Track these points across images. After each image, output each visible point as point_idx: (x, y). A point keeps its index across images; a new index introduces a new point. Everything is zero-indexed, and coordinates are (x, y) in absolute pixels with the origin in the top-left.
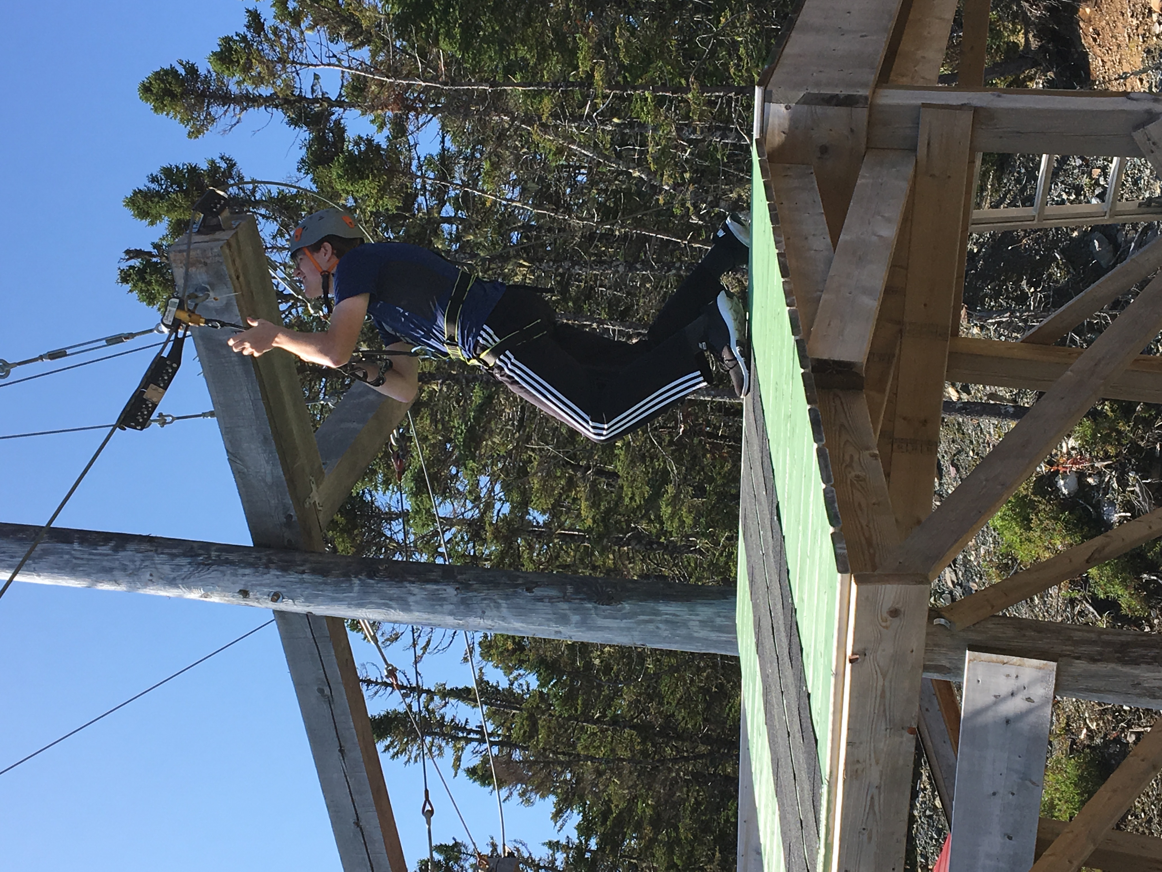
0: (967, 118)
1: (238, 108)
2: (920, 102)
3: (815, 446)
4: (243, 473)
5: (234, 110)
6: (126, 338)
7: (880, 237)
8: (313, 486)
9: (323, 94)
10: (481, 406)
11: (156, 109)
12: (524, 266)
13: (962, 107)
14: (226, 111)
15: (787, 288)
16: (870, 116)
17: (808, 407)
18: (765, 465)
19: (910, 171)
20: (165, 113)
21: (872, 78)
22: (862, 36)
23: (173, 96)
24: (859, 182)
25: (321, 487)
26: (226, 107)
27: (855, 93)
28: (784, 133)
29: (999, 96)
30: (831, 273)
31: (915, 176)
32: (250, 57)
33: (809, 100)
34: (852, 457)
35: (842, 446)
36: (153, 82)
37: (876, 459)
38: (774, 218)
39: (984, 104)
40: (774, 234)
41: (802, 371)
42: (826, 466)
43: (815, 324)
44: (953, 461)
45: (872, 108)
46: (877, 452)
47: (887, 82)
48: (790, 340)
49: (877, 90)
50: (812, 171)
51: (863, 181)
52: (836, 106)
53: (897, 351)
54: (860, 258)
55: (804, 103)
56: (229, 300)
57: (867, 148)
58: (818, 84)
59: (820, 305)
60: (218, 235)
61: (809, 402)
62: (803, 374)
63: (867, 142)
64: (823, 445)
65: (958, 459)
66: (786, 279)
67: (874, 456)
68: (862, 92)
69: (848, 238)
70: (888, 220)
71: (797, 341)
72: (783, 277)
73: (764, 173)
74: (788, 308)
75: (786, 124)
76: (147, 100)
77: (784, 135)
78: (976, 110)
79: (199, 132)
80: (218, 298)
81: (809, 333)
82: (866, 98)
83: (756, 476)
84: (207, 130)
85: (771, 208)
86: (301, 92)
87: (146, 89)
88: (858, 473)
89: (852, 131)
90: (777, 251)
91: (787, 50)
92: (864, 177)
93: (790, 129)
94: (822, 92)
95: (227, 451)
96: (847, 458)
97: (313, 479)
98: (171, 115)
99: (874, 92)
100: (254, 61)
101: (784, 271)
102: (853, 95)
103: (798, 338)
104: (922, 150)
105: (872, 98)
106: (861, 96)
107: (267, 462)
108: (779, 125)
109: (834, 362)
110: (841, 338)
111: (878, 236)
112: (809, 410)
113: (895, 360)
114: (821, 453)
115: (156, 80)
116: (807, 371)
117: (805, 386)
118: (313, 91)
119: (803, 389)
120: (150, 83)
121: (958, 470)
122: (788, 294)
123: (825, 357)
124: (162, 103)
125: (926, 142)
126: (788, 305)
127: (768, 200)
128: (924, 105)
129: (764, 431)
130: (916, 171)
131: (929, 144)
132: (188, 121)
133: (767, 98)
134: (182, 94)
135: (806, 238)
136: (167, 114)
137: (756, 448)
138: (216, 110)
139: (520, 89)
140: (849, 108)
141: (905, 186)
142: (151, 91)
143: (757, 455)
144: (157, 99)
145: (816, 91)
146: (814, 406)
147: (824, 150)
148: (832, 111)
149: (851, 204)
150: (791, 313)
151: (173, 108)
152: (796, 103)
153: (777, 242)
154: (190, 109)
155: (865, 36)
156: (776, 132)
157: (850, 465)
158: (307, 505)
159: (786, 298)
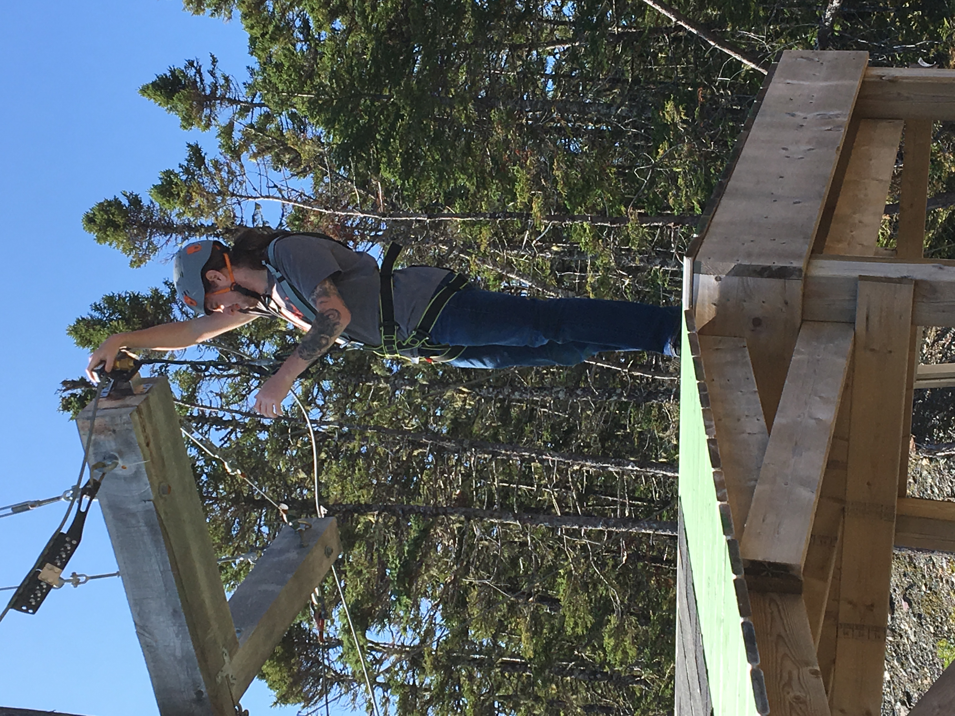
0: (907, 291)
1: (180, 238)
2: (856, 274)
3: (749, 667)
4: (152, 646)
5: (176, 239)
6: (32, 506)
7: (818, 420)
8: (227, 659)
9: (264, 223)
10: (416, 539)
11: (99, 239)
12: (464, 393)
13: (902, 280)
14: (168, 240)
15: (717, 479)
16: (805, 286)
17: (741, 620)
18: (699, 662)
19: (848, 346)
20: (108, 243)
21: (806, 249)
22: (795, 203)
23: (116, 227)
24: (793, 358)
25: (235, 658)
26: (168, 237)
27: (788, 265)
28: (715, 304)
29: (941, 268)
30: (766, 460)
31: (854, 351)
32: (190, 191)
33: (738, 272)
34: (790, 673)
35: (779, 661)
36: (97, 213)
37: (818, 677)
38: (705, 400)
39: (925, 277)
40: (704, 417)
41: (734, 577)
42: (762, 693)
43: (748, 520)
44: (905, 595)
45: (806, 279)
46: (818, 669)
47: (822, 253)
48: (722, 540)
49: (811, 261)
50: (746, 345)
51: (799, 357)
52: (768, 277)
53: (839, 534)
54: (796, 444)
55: (736, 275)
56: (138, 468)
57: (803, 321)
58: (749, 255)
59: (754, 496)
60: (130, 400)
61: (742, 615)
62: (735, 581)
63: (802, 314)
64: (758, 666)
65: (909, 594)
66: (717, 469)
67: (815, 673)
68: (796, 264)
69: (784, 421)
70: (826, 401)
71: (728, 542)
72: (713, 466)
73: (694, 349)
74: (719, 503)
75: (716, 296)
76: (91, 230)
77: (714, 306)
78: (917, 283)
79: (141, 261)
80: (127, 466)
81: (743, 529)
82: (800, 270)
83: (691, 668)
84: (149, 259)
85: (701, 388)
86: (242, 221)
87: (90, 220)
88: (798, 694)
89: (786, 303)
90: (707, 437)
91: (716, 218)
92: (799, 353)
93: (719, 301)
94: (753, 264)
95: (136, 624)
96: (786, 675)
97: (226, 651)
98: (114, 245)
99: (809, 263)
100: (194, 194)
101: (715, 461)
102: (786, 267)
103: (729, 538)
104: (860, 325)
105: (807, 269)
106: (795, 268)
107: (177, 636)
108: (709, 296)
109: (770, 564)
110: (777, 536)
111: (815, 419)
112: (743, 624)
113: (838, 544)
114: (755, 675)
115: (99, 211)
116: (740, 576)
117: (737, 594)
118: (254, 221)
119: (735, 598)
120: (94, 214)
121: (910, 604)
122: (719, 486)
123: (760, 559)
124: (105, 233)
125: (865, 316)
126: (719, 499)
127: (697, 379)
128: (862, 278)
129: (697, 623)
130: (855, 345)
131: (867, 318)
132: (131, 250)
133: (695, 269)
134: (125, 226)
135: (739, 420)
136: (110, 244)
137: (689, 637)
138: (158, 239)
139: (458, 220)
140: (783, 280)
141: (843, 363)
142: (94, 221)
143: (690, 646)
144: (100, 230)
145: (746, 263)
146: (747, 620)
147: (757, 322)
148: (765, 282)
149: (786, 381)
150: (722, 508)
151: (115, 238)
152: (727, 275)
153: (706, 427)
154: (132, 239)
155: (799, 202)
156: (707, 304)
157: (789, 683)
158: (219, 680)
159: (717, 491)
